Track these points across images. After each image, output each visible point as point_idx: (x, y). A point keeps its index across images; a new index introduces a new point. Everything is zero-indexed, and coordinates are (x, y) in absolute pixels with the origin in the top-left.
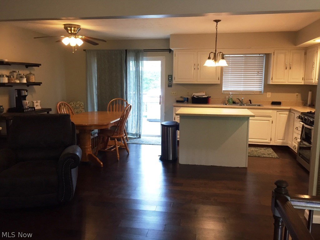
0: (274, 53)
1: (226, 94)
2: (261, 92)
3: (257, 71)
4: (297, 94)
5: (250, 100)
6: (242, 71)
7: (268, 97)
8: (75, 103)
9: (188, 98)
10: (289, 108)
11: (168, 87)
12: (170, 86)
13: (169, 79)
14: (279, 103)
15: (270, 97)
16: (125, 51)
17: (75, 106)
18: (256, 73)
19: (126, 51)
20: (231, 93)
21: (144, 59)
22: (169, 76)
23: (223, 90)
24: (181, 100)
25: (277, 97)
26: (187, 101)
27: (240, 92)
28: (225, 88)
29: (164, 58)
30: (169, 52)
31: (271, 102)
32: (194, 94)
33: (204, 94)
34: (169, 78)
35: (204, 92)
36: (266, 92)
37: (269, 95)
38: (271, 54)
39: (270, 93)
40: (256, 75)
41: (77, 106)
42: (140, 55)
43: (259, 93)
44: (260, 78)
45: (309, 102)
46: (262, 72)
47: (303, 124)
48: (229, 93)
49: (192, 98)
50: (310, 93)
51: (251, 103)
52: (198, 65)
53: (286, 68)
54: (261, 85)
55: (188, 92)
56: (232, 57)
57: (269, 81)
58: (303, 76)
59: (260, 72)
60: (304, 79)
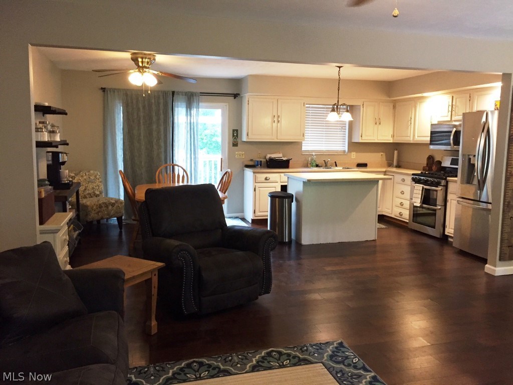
0: (363, 104)
1: (307, 155)
2: (344, 151)
3: (340, 126)
4: (382, 153)
5: (335, 162)
6: (323, 126)
7: (352, 157)
8: (87, 174)
9: (261, 161)
10: (384, 170)
11: (233, 146)
12: (235, 145)
13: (233, 136)
14: (365, 165)
15: (354, 158)
16: (171, 93)
17: (89, 178)
18: (340, 129)
19: (173, 93)
20: (314, 153)
21: (200, 107)
22: (234, 131)
24: (251, 164)
25: (363, 157)
26: (261, 165)
27: (323, 152)
28: (306, 147)
29: (225, 105)
30: (233, 98)
31: (357, 163)
32: (268, 156)
33: (281, 155)
34: (233, 134)
35: (281, 153)
36: (351, 152)
37: (354, 155)
38: (360, 106)
39: (354, 153)
40: (340, 131)
41: (91, 177)
42: (195, 100)
43: (342, 154)
44: (343, 134)
45: (395, 163)
46: (345, 127)
47: (422, 185)
48: (309, 154)
49: (267, 160)
50: (396, 152)
51: (336, 166)
52: (279, 116)
53: (376, 124)
54: (345, 144)
55: (259, 153)
56: (312, 108)
57: (357, 139)
58: (391, 133)
59: (343, 128)
60: (393, 136)
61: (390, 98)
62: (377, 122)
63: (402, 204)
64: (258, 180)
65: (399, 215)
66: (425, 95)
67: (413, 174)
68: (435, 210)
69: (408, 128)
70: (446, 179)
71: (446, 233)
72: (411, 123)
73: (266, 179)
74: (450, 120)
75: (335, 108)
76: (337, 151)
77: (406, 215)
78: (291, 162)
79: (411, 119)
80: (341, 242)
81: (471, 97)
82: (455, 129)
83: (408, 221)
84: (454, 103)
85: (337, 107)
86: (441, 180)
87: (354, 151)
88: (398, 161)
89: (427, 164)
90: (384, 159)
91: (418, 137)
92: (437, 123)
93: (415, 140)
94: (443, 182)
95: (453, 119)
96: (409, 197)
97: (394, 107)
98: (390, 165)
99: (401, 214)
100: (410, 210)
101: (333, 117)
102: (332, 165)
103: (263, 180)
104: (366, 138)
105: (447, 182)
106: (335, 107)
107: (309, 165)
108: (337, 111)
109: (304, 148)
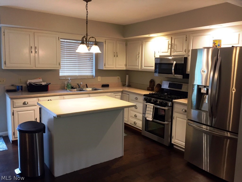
0: (105, 42)
2: (93, 76)
3: (89, 58)
4: (119, 77)
5: (86, 85)
7: (99, 80)
9: (22, 86)
10: (121, 90)
14: (107, 86)
15: (100, 80)
20: (69, 78)
23: (60, 75)
24: (12, 89)
26: (22, 90)
27: (76, 77)
28: (63, 73)
31: (102, 85)
32: (29, 81)
33: (41, 80)
35: (41, 78)
36: (97, 76)
37: (99, 79)
38: (103, 43)
39: (100, 77)
40: (89, 61)
43: (91, 78)
44: (91, 63)
45: (127, 84)
46: (93, 58)
47: (153, 105)
48: (65, 78)
49: (27, 85)
50: (127, 76)
51: (87, 87)
52: (36, 47)
53: (115, 56)
54: (93, 71)
55: (21, 79)
56: (67, 42)
57: (101, 67)
58: (125, 63)
59: (91, 58)
60: (126, 65)
61: (124, 37)
62: (116, 55)
63: (135, 116)
64: (17, 105)
65: (134, 124)
66: (151, 35)
67: (145, 95)
68: (164, 125)
69: (137, 60)
70: (172, 101)
71: (172, 142)
72: (139, 57)
73: (24, 103)
74: (169, 55)
75: (85, 41)
76: (87, 76)
77: (139, 124)
78: (49, 86)
79: (139, 53)
80: (94, 165)
81: (187, 38)
82: (175, 62)
83: (141, 129)
84: (173, 42)
85: (86, 39)
86: (168, 102)
87: (99, 76)
88: (129, 82)
89: (150, 86)
90: (120, 81)
91: (144, 66)
92: (159, 57)
93: (142, 68)
94: (170, 104)
95: (172, 54)
96: (142, 112)
97: (126, 45)
98: (124, 85)
99: (135, 123)
100: (143, 121)
101: (82, 49)
102: (83, 87)
103: (21, 104)
104: (108, 66)
105: (173, 103)
106: (84, 39)
107: (66, 88)
108: (86, 44)
109: (61, 74)
